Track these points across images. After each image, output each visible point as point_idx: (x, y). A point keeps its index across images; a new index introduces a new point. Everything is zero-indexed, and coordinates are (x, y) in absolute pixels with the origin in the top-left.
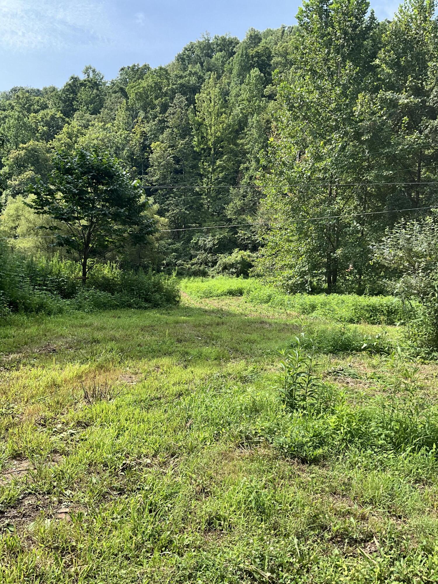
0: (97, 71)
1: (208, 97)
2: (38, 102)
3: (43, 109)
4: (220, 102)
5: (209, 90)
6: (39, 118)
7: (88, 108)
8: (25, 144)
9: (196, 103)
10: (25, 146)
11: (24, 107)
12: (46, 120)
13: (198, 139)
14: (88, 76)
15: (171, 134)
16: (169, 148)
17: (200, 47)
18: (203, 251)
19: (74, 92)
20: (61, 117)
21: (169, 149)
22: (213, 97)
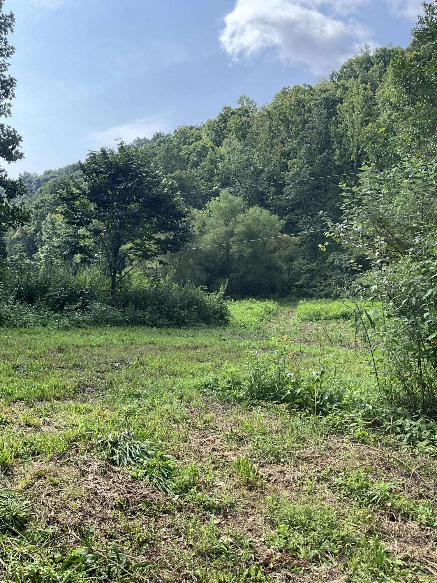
0: (251, 99)
1: (351, 106)
2: (193, 134)
3: (197, 140)
4: (364, 110)
5: (352, 99)
6: (191, 149)
7: (236, 135)
8: (172, 173)
9: (337, 114)
10: (172, 175)
11: (180, 140)
12: (198, 151)
13: (340, 153)
14: (243, 104)
15: (310, 149)
16: (306, 164)
17: (359, 62)
18: (339, 272)
19: (225, 122)
20: (211, 147)
21: (306, 166)
22: (356, 105)
